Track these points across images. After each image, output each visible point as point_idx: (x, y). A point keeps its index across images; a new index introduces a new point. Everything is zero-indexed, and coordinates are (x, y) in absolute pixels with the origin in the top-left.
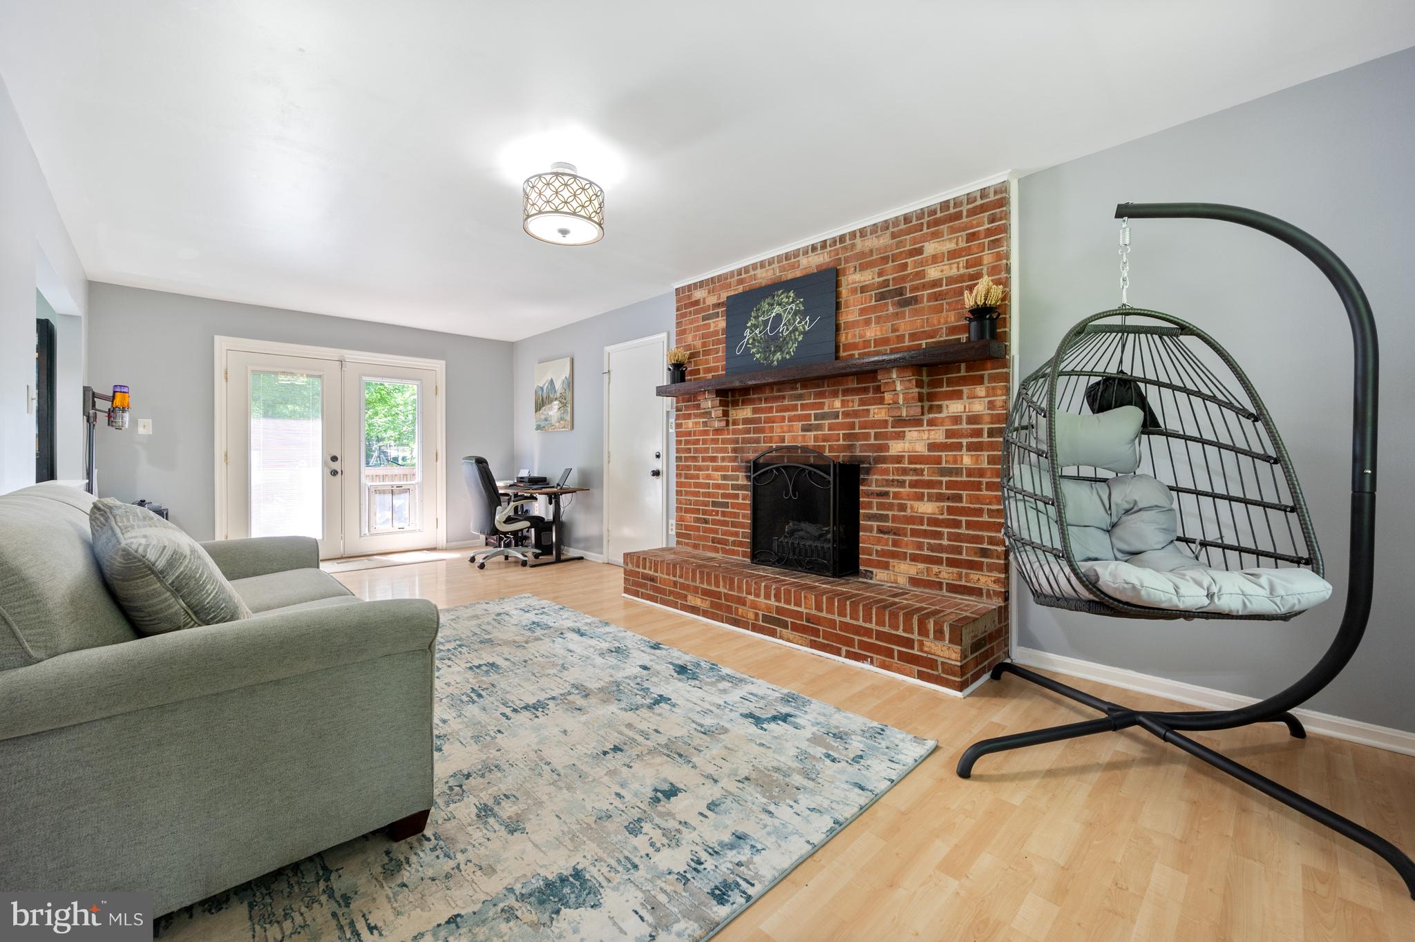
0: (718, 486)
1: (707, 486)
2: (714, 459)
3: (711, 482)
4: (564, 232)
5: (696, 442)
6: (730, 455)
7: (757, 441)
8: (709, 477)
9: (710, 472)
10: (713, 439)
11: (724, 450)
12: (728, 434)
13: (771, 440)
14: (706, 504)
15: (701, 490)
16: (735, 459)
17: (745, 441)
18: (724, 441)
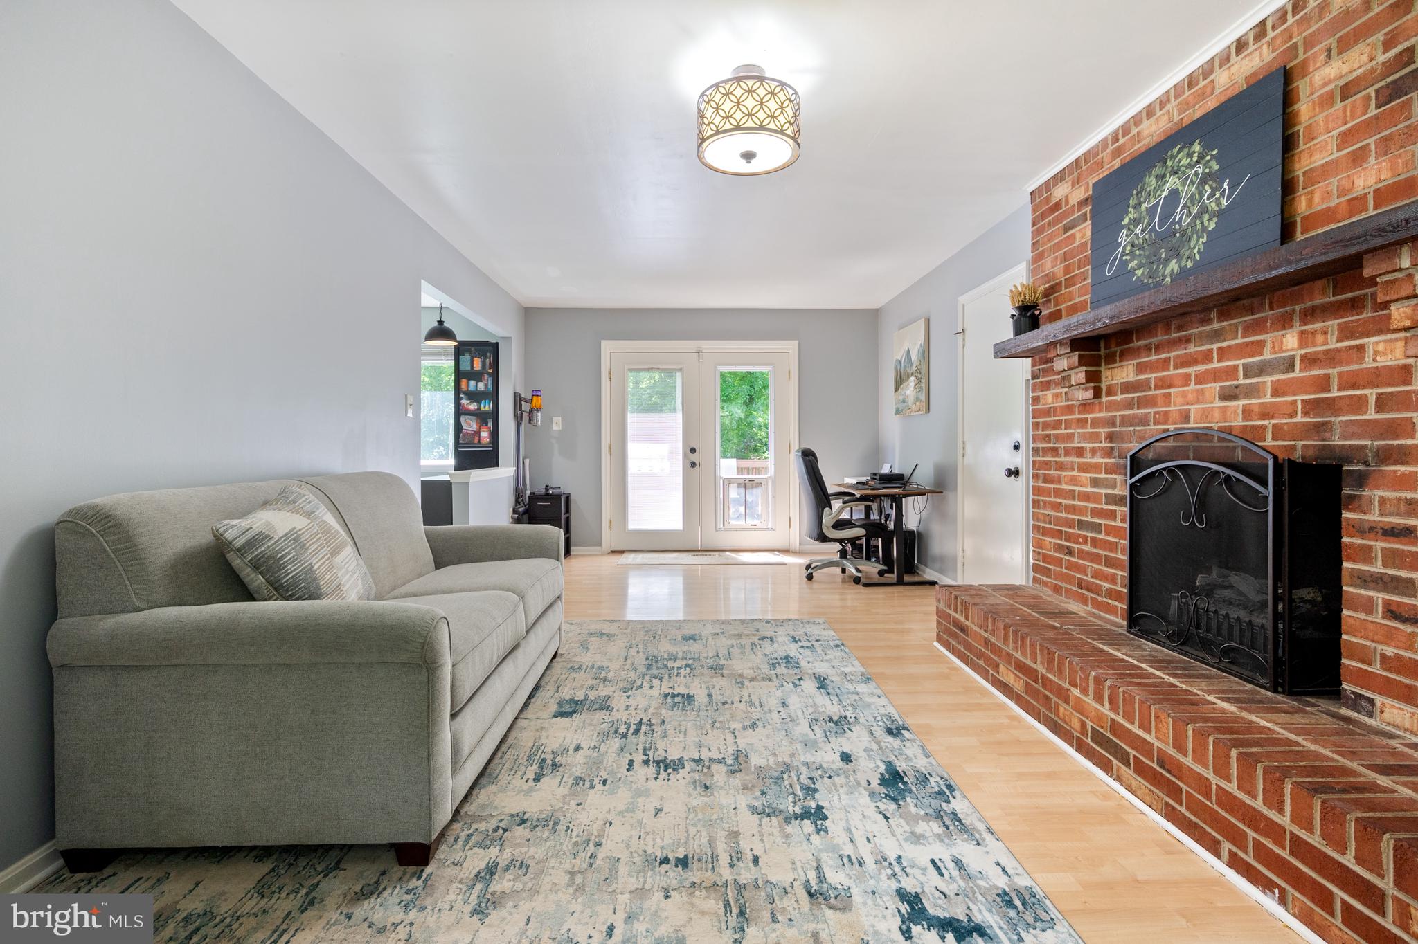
0: (1086, 497)
1: (1072, 495)
2: (1080, 452)
3: (1077, 489)
4: (748, 156)
5: (1057, 425)
6: (1103, 445)
7: (1144, 421)
8: (1073, 480)
9: (1075, 473)
10: (1079, 420)
11: (1094, 437)
12: (1100, 411)
13: (1165, 417)
14: (1070, 523)
15: (1065, 502)
16: (1109, 453)
17: (1125, 421)
18: (1095, 423)
